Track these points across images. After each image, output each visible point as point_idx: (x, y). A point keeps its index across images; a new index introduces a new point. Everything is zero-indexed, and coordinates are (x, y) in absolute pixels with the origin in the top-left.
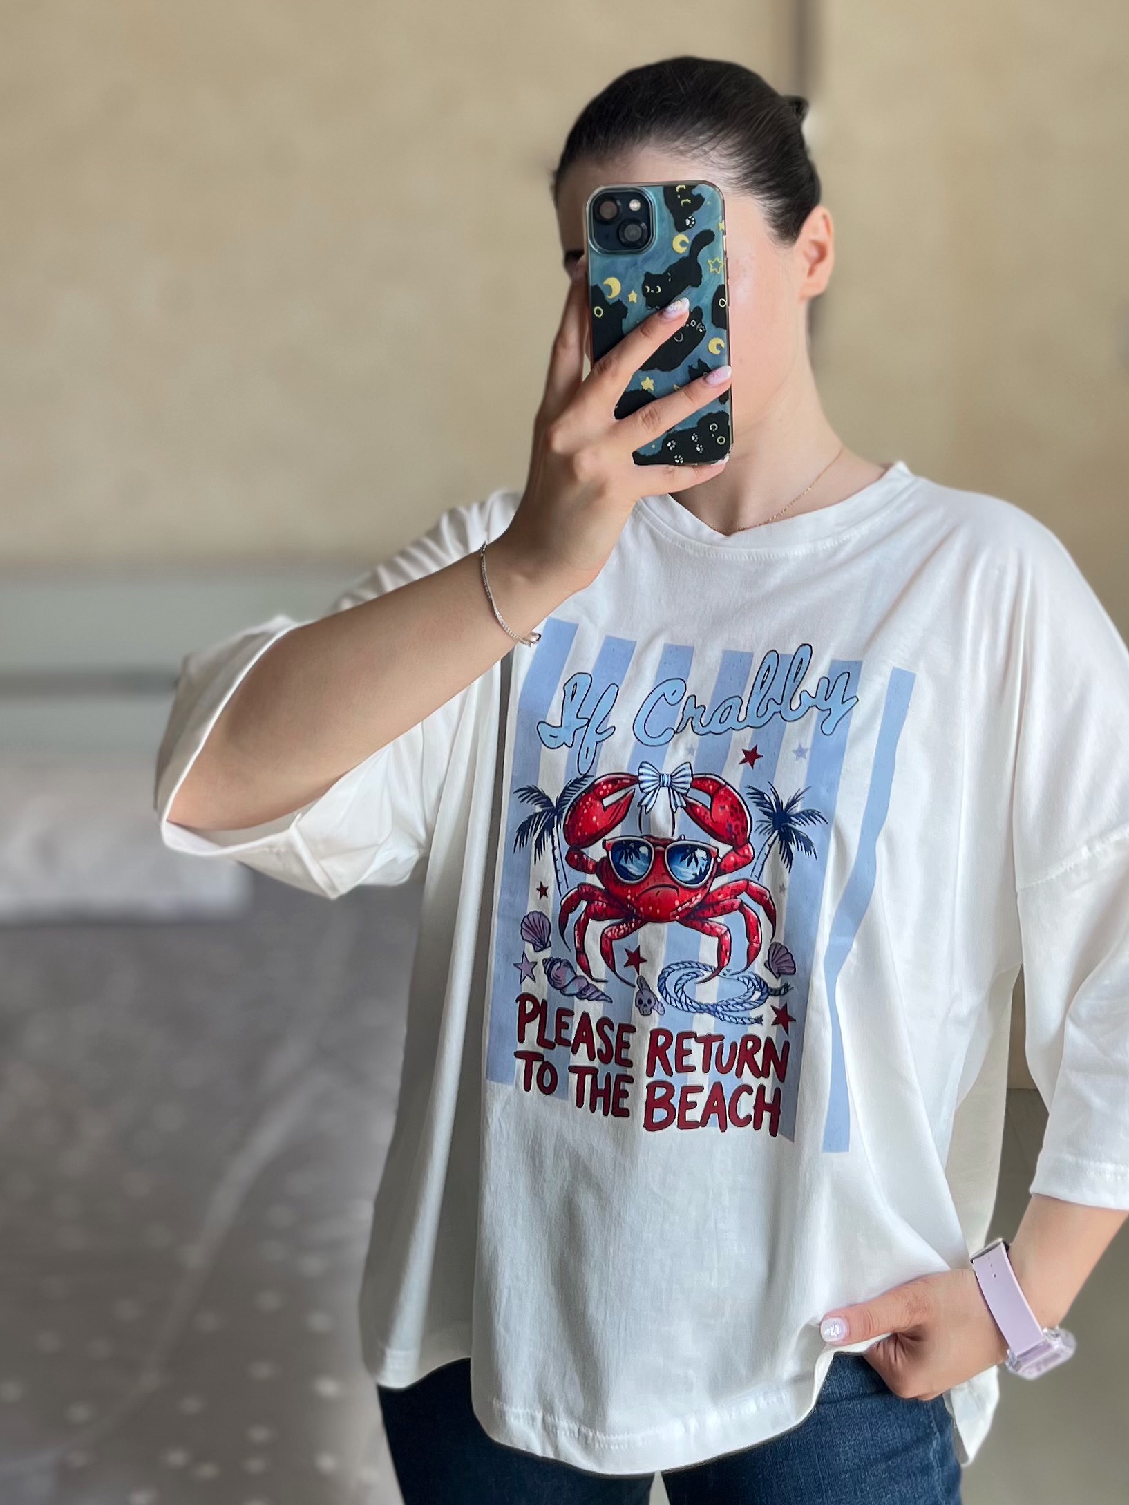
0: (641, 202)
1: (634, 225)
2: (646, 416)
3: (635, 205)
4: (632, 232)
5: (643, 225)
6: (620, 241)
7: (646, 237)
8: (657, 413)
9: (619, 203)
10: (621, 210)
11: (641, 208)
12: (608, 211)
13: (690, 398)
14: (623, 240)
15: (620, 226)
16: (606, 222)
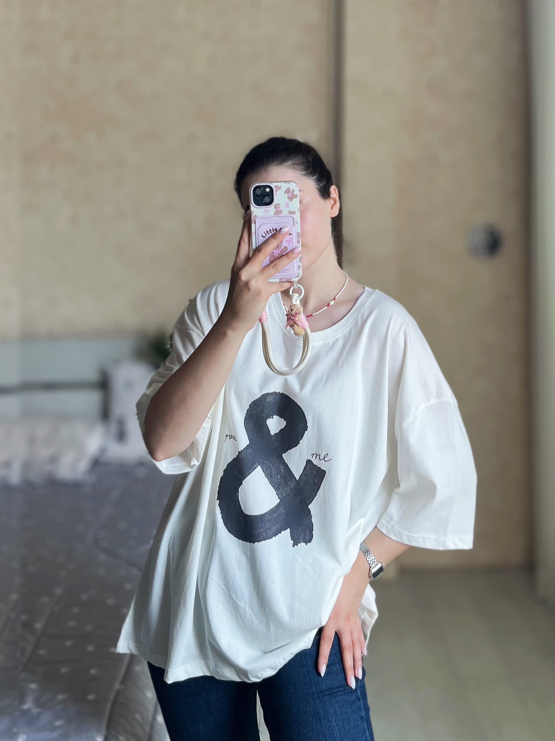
0: (270, 190)
1: (268, 197)
2: (273, 266)
3: (268, 190)
4: (267, 199)
5: (271, 196)
6: (263, 203)
7: (272, 201)
8: (277, 264)
9: (262, 189)
10: (263, 192)
11: (270, 191)
12: (259, 192)
13: (287, 258)
14: (264, 202)
15: (262, 197)
16: (257, 196)
